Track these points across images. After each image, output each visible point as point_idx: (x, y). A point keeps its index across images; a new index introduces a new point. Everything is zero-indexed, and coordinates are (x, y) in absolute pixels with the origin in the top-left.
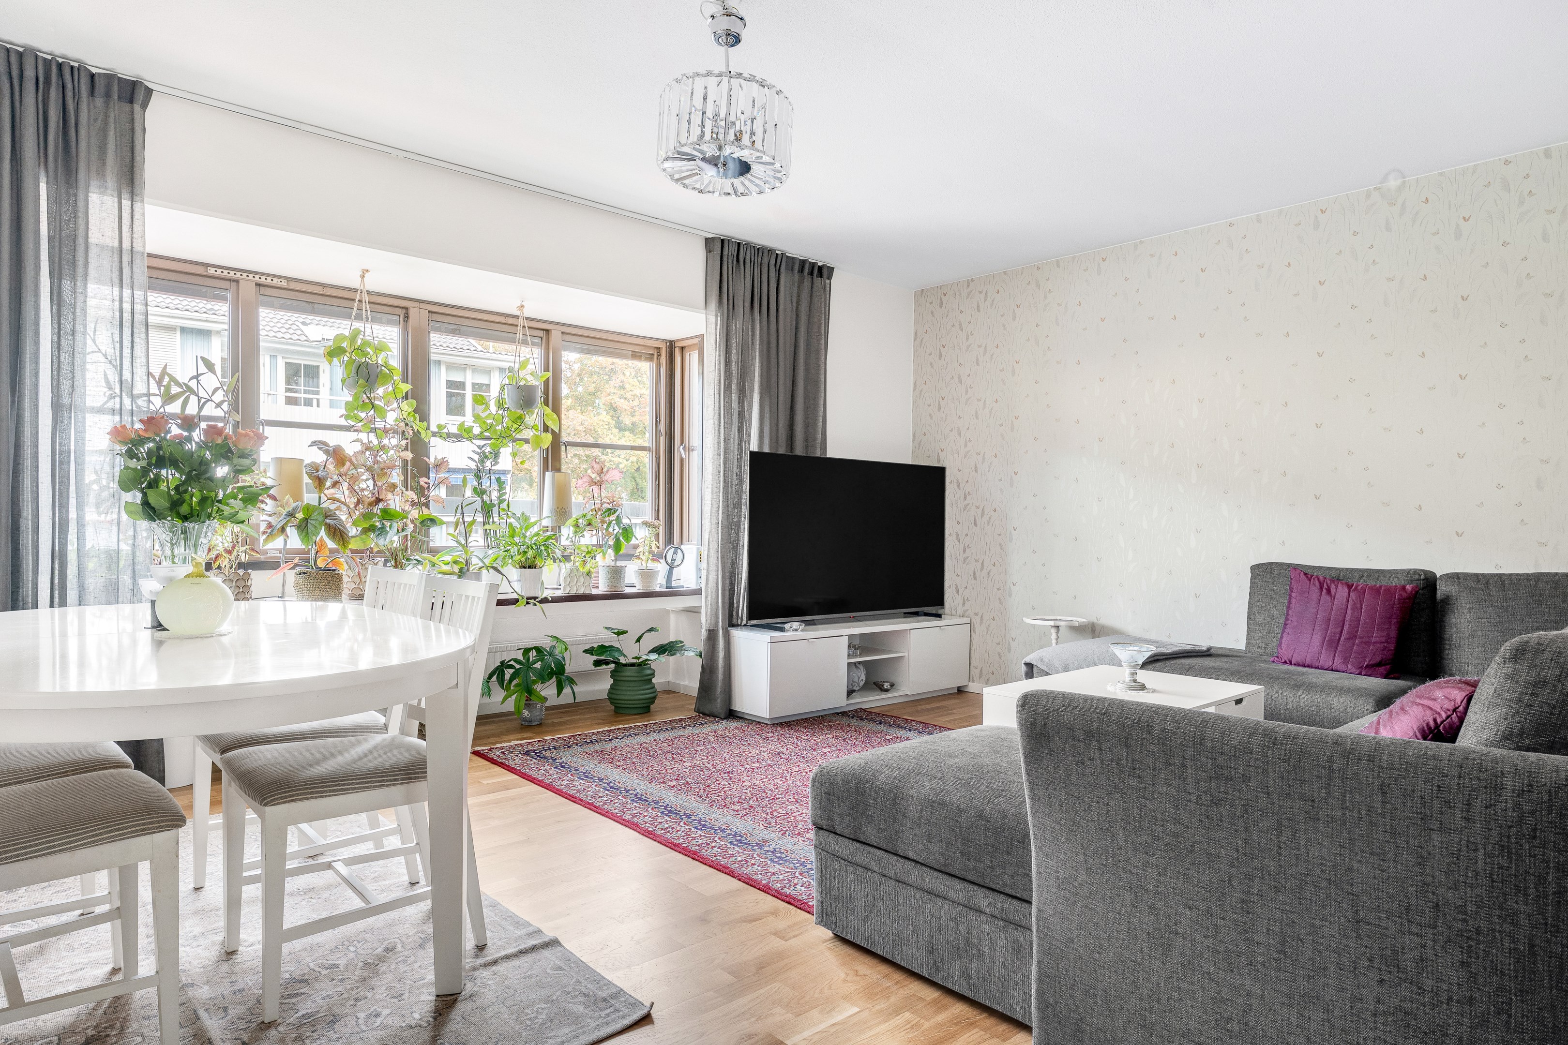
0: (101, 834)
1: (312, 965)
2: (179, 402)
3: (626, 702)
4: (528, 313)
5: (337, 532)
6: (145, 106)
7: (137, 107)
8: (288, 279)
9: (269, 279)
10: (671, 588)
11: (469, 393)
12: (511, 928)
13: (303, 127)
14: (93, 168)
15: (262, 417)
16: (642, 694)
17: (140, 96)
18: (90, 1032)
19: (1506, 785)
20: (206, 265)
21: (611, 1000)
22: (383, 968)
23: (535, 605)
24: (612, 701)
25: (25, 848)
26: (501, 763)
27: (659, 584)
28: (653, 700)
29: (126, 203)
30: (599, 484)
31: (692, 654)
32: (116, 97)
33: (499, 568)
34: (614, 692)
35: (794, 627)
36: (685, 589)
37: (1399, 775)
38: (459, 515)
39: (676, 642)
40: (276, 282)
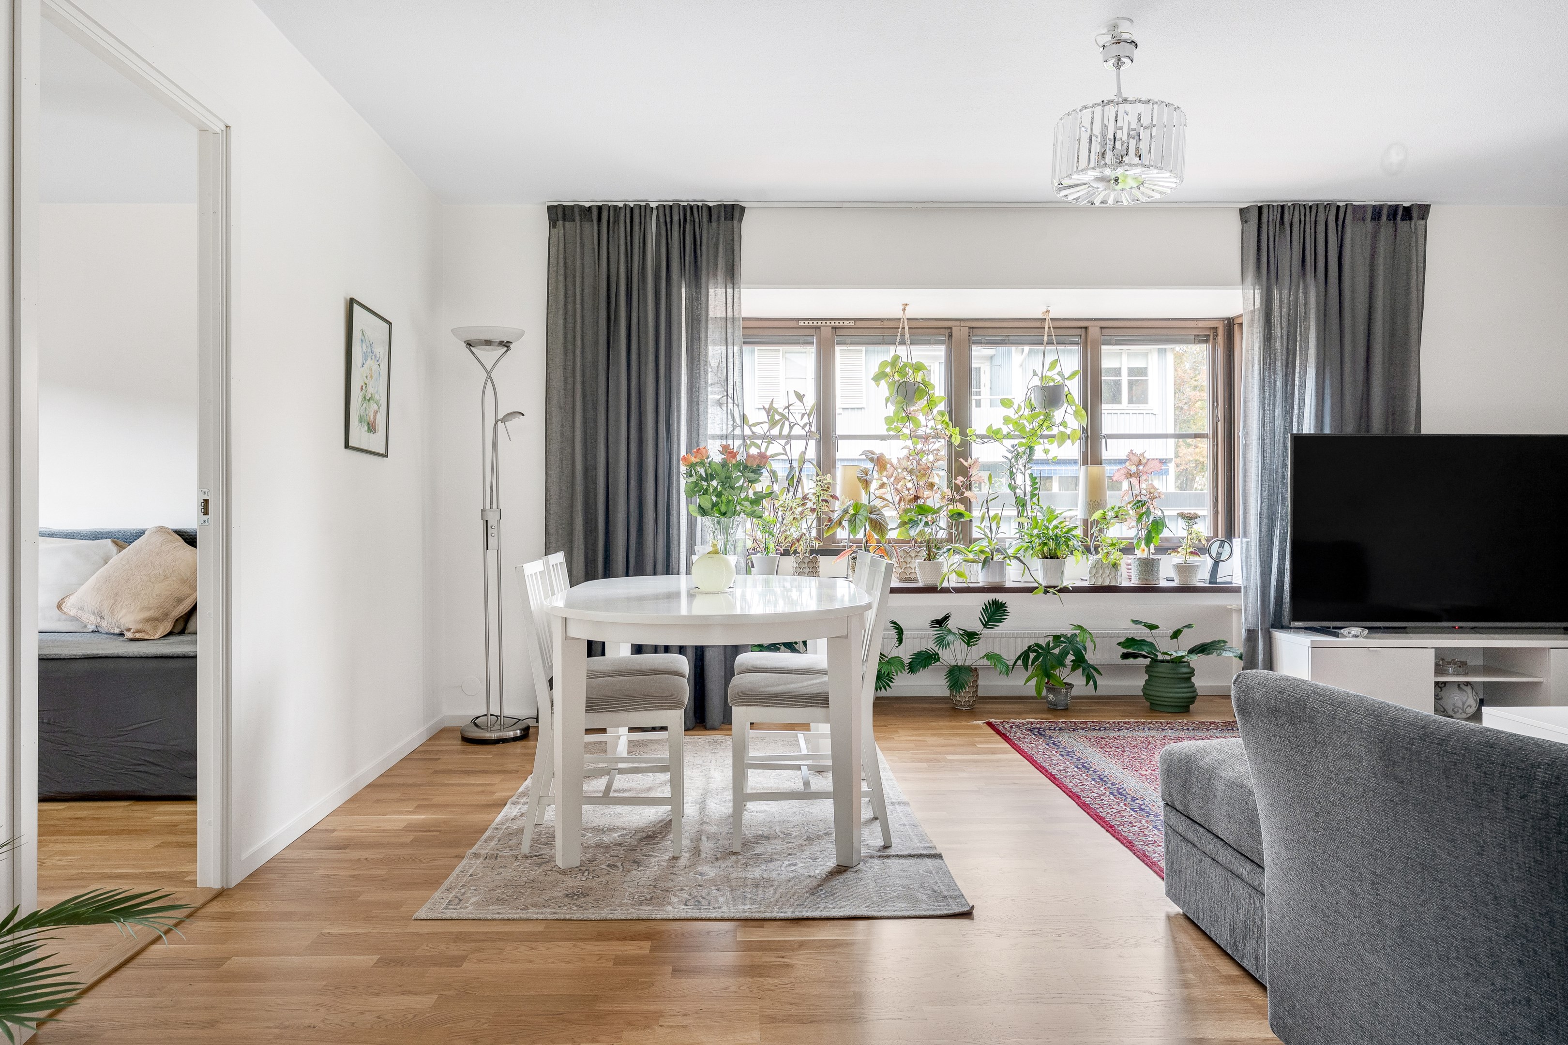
0: (641, 704)
1: (777, 831)
2: (778, 427)
3: (1159, 699)
4: (1052, 315)
5: (878, 525)
6: (740, 220)
7: (735, 222)
8: (855, 320)
9: (841, 322)
10: (1216, 583)
11: (1125, 379)
12: (917, 841)
13: (845, 205)
14: (711, 272)
15: (837, 433)
16: (1179, 692)
17: (737, 214)
18: (650, 833)
19: (1538, 775)
20: (798, 320)
21: (950, 900)
22: (817, 842)
23: (1054, 594)
24: (1148, 697)
25: (606, 705)
26: (1003, 734)
27: (1201, 577)
28: (1192, 699)
29: (730, 291)
30: (1138, 475)
31: (1231, 655)
32: (723, 219)
33: (1022, 558)
34: (1148, 687)
35: (1353, 633)
36: (1233, 585)
37: (1457, 760)
38: (984, 510)
39: (1219, 641)
40: (846, 323)
